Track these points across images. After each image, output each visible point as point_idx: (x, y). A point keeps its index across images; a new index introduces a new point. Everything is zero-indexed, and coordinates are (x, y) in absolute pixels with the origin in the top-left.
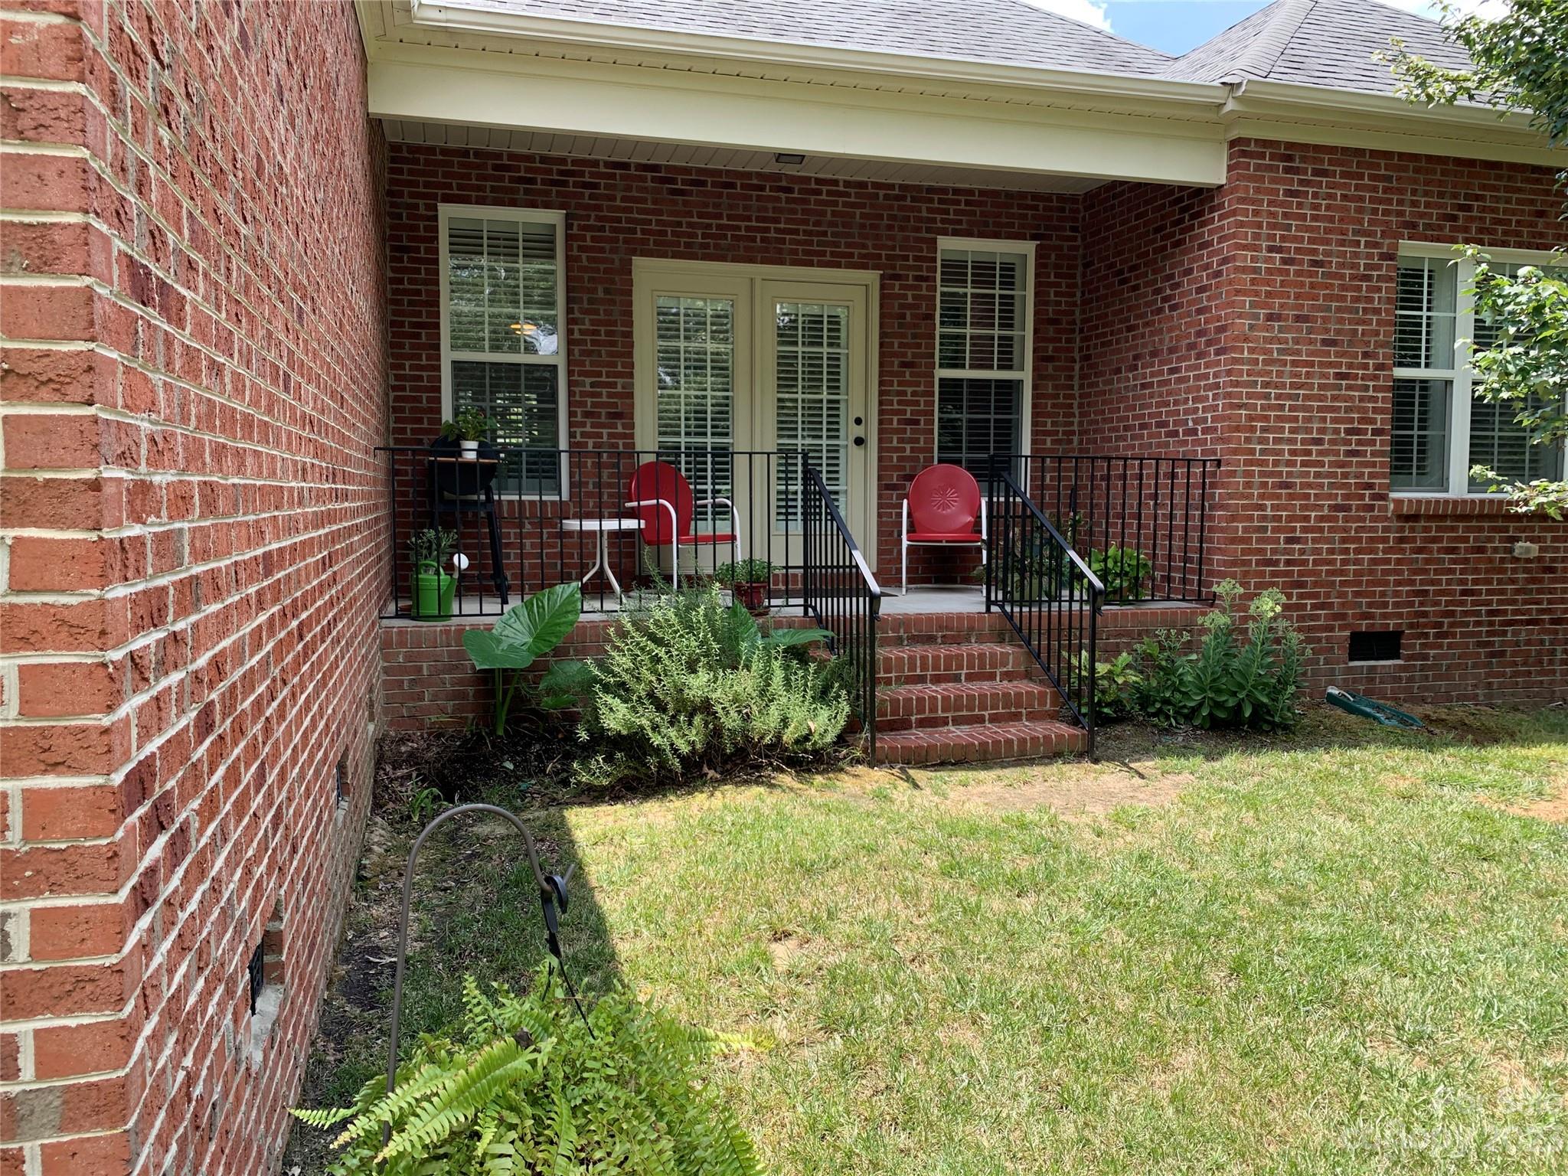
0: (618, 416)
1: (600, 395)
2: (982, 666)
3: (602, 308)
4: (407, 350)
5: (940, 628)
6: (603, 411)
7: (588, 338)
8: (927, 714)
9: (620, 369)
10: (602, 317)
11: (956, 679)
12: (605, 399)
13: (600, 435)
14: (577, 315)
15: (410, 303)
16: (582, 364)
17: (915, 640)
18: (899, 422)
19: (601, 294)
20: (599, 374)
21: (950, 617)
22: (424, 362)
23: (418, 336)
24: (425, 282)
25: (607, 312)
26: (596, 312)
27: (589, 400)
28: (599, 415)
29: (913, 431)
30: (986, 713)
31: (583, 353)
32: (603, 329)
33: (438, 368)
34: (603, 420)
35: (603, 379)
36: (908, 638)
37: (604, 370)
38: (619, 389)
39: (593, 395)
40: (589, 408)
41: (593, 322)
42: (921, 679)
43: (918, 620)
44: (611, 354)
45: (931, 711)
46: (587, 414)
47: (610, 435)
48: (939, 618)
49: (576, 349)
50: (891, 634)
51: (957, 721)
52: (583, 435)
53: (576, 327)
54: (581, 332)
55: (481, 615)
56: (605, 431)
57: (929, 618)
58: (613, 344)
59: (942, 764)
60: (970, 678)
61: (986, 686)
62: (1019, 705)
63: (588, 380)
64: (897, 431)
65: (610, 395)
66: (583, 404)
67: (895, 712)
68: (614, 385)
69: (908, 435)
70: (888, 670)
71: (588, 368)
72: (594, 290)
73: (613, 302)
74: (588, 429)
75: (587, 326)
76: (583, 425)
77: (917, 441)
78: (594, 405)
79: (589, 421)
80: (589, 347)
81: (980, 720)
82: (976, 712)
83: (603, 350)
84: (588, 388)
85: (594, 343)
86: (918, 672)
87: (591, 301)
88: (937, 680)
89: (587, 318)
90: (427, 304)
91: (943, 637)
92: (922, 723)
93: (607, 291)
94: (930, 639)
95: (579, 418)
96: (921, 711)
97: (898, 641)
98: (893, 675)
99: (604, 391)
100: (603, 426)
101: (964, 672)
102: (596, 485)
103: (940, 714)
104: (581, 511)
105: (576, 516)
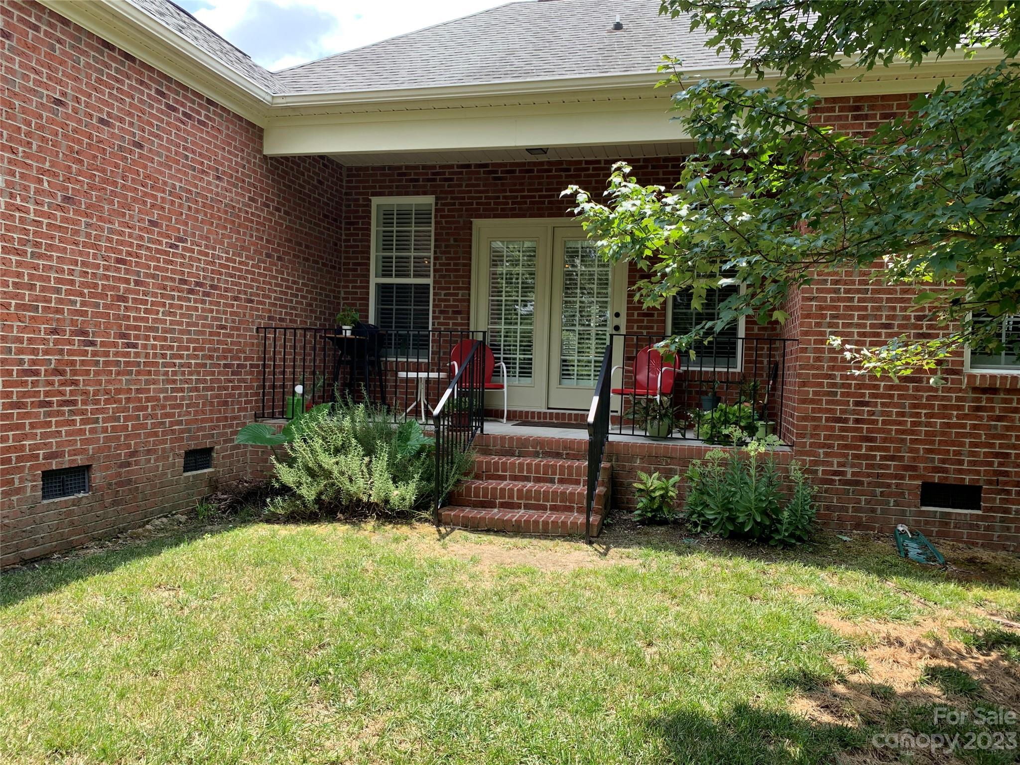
0: (459, 312)
1: (448, 300)
3: (452, 250)
4: (351, 278)
5: (565, 448)
6: (450, 310)
7: (444, 268)
8: (506, 500)
9: (461, 285)
10: (452, 255)
11: (552, 481)
12: (451, 303)
13: (448, 324)
14: (439, 255)
15: (354, 252)
16: (440, 283)
17: (547, 454)
18: (639, 315)
19: (452, 242)
20: (449, 288)
21: (573, 441)
22: (359, 284)
23: (356, 270)
24: (361, 241)
25: (455, 252)
26: (449, 253)
27: (443, 304)
28: (447, 312)
29: (648, 321)
31: (441, 276)
32: (452, 262)
33: (368, 287)
34: (450, 315)
35: (452, 291)
36: (543, 453)
37: (452, 286)
38: (460, 297)
39: (445, 300)
40: (442, 309)
41: (447, 259)
42: (527, 479)
43: (550, 442)
44: (455, 277)
45: (509, 498)
46: (441, 312)
47: (454, 324)
48: (565, 442)
49: (437, 274)
51: (527, 507)
52: (439, 324)
53: (438, 262)
54: (440, 264)
56: (451, 322)
57: (558, 441)
58: (457, 270)
59: (488, 531)
60: (561, 481)
63: (443, 292)
64: (637, 321)
65: (454, 301)
66: (440, 306)
67: (485, 495)
68: (457, 295)
69: (645, 324)
70: (504, 470)
71: (443, 285)
72: (448, 240)
73: (459, 246)
74: (442, 320)
75: (444, 261)
77: (652, 328)
78: (446, 306)
79: (442, 316)
80: (444, 273)
81: (544, 508)
83: (452, 274)
84: (443, 297)
85: (447, 270)
86: (525, 474)
87: (446, 246)
88: (538, 480)
89: (444, 256)
90: (362, 252)
91: (567, 454)
92: (504, 505)
93: (455, 240)
94: (558, 455)
95: (437, 314)
97: (536, 455)
98: (508, 474)
99: (451, 298)
100: (450, 318)
101: (557, 477)
102: (445, 353)
103: (515, 500)
104: (436, 368)
105: (433, 371)
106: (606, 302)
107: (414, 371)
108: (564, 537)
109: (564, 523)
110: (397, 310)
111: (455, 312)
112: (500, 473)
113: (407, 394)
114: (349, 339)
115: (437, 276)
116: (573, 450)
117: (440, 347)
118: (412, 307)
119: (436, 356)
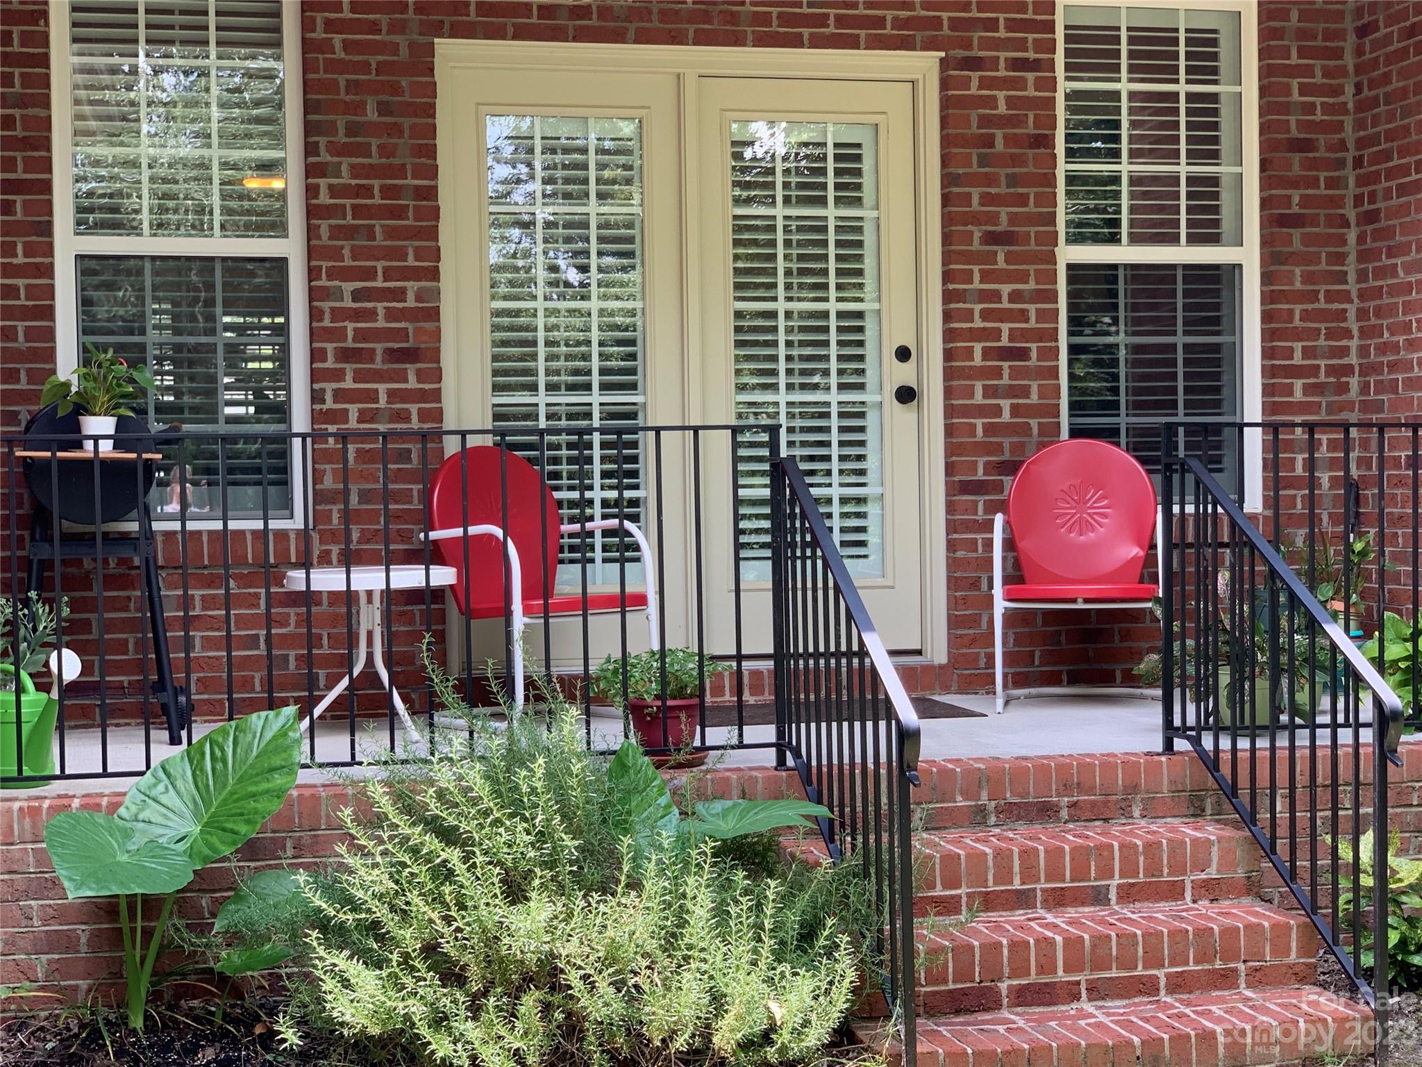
1: (371, 315)
2: (1154, 868)
3: (375, 143)
5: (1066, 788)
6: (379, 347)
7: (348, 202)
8: (1033, 978)
9: (411, 261)
10: (375, 160)
11: (1099, 897)
12: (381, 323)
13: (372, 396)
14: (325, 157)
16: (336, 254)
17: (1012, 813)
18: (986, 354)
19: (371, 114)
20: (370, 274)
23: (8, 208)
25: (384, 151)
26: (364, 150)
27: (350, 326)
28: (370, 356)
29: (1014, 374)
30: (1161, 973)
31: (336, 232)
32: (376, 184)
33: (47, 271)
34: (378, 364)
35: (379, 283)
36: (998, 810)
37: (380, 265)
38: (411, 302)
39: (357, 315)
40: (350, 343)
41: (356, 171)
42: (1022, 900)
44: (391, 233)
45: (1041, 970)
46: (345, 355)
47: (392, 395)
49: (324, 226)
50: (961, 802)
51: (1099, 991)
52: (339, 395)
53: (323, 182)
54: (334, 191)
55: (105, 774)
56: (382, 388)
58: (400, 213)
60: (1128, 894)
61: (1161, 913)
62: (1230, 953)
63: (348, 287)
64: (982, 373)
65: (391, 315)
66: (340, 334)
67: (964, 973)
68: (400, 294)
69: (1006, 380)
70: (946, 882)
71: (348, 262)
72: (360, 108)
73: (397, 130)
74: (348, 384)
75: (346, 179)
76: (338, 375)
77: (1025, 392)
78: (360, 335)
79: (349, 368)
80: (349, 220)
82: (1140, 971)
83: (378, 225)
84: (348, 303)
85: (358, 211)
87: (352, 130)
88: (1057, 900)
89: (345, 163)
90: (25, 143)
91: (1072, 806)
92: (1024, 997)
93: (383, 109)
94: (1046, 812)
95: (330, 364)
96: (1019, 969)
97: (978, 817)
98: (962, 891)
99: (380, 307)
100: (379, 376)
101: (1116, 881)
102: (364, 496)
103: (1061, 975)
104: (335, 550)
105: (325, 561)
111: (392, 354)
113: (229, 642)
115: (324, 232)
116: (1091, 791)
117: (345, 476)
119: (336, 510)
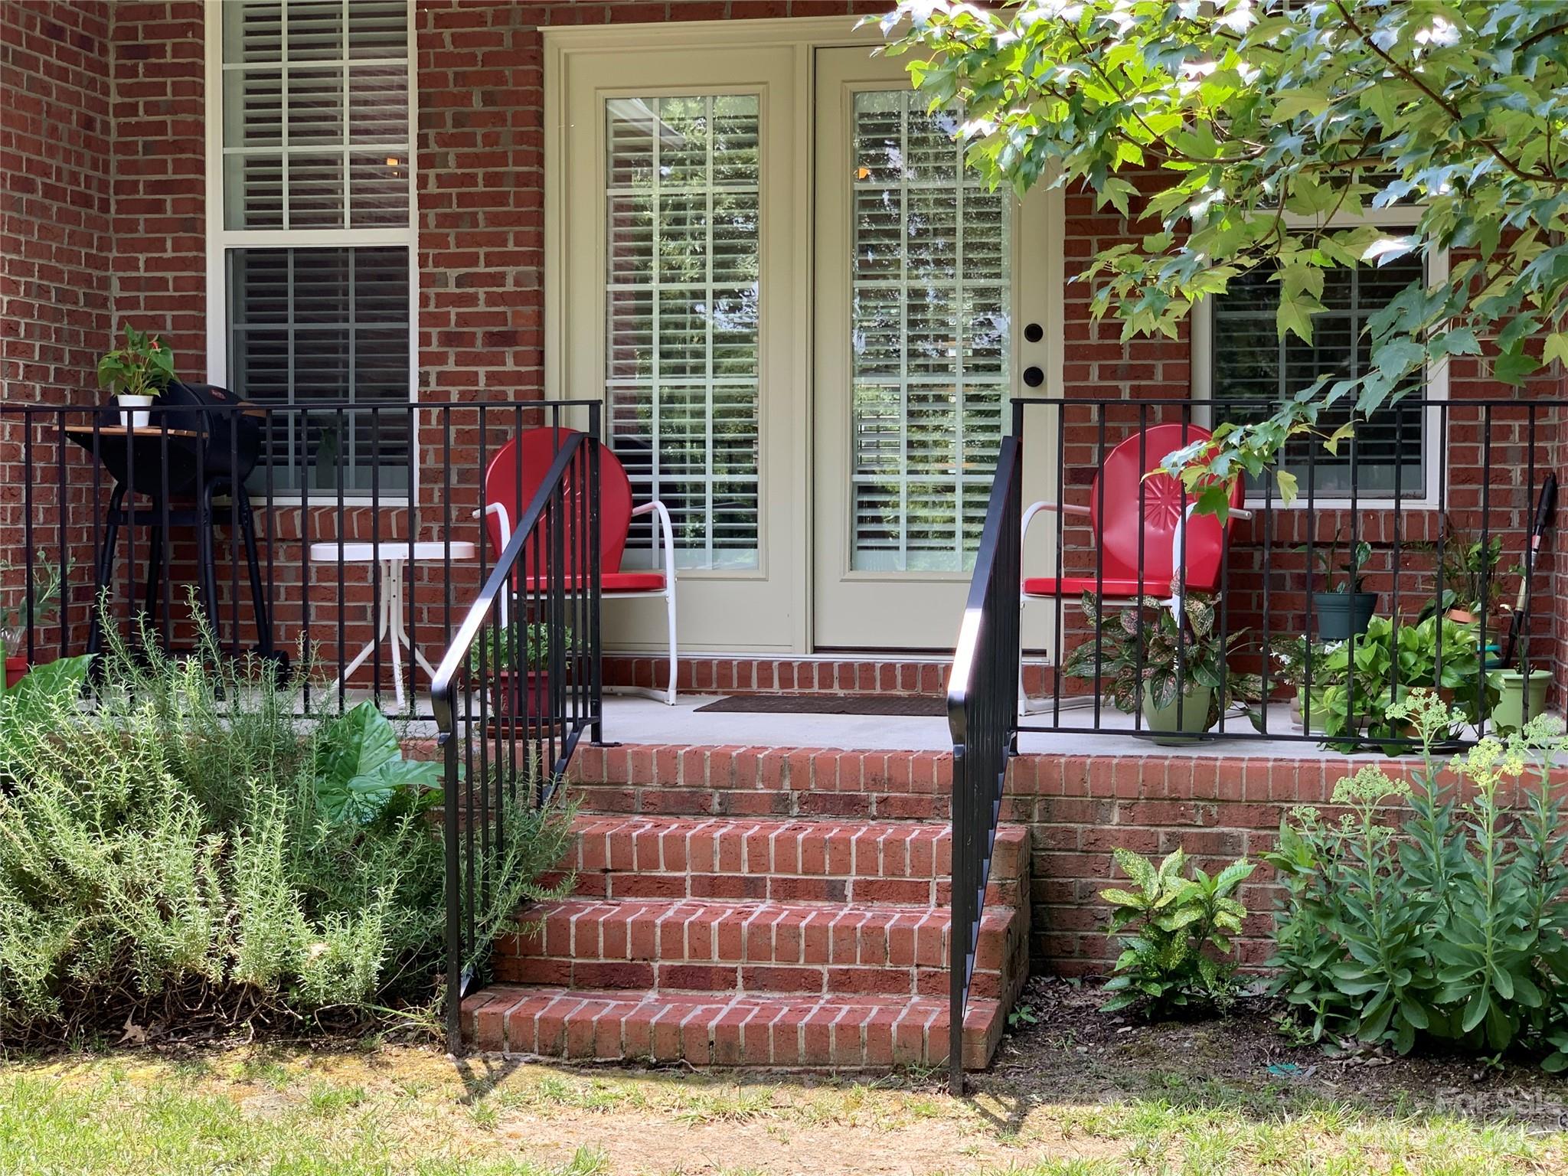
0: (507, 339)
1: (472, 300)
3: (480, 132)
4: (141, 233)
5: (875, 782)
6: (479, 331)
7: (454, 191)
8: (686, 961)
9: (511, 247)
10: (480, 149)
11: (834, 893)
12: (482, 308)
13: (473, 379)
14: (434, 148)
15: (148, 148)
16: (441, 241)
17: (819, 804)
18: (1104, 331)
19: (477, 104)
20: (473, 260)
21: (899, 759)
22: (169, 254)
23: (158, 207)
24: (173, 108)
25: (490, 139)
26: (469, 140)
27: (453, 311)
28: (470, 340)
29: (1135, 353)
30: (824, 969)
31: (444, 220)
32: (480, 172)
33: (200, 264)
34: (479, 347)
35: (481, 269)
36: (803, 801)
37: (482, 251)
38: (510, 287)
39: (462, 300)
40: (452, 327)
41: (462, 161)
43: (824, 762)
44: (493, 220)
45: (694, 954)
46: (448, 339)
47: (491, 377)
48: (874, 759)
49: (432, 214)
50: (761, 789)
51: (755, 981)
52: (442, 378)
53: (431, 173)
54: (441, 181)
56: (482, 371)
57: (851, 760)
58: (500, 199)
59: (628, 1065)
60: (866, 892)
62: (902, 956)
63: (453, 273)
64: (1099, 352)
65: (491, 300)
66: (443, 319)
67: (615, 948)
68: (498, 279)
69: (1125, 360)
70: (676, 864)
71: (453, 249)
72: (466, 99)
73: (500, 119)
74: (451, 367)
75: (452, 169)
76: (441, 359)
78: (463, 320)
79: (452, 352)
80: (455, 208)
81: (811, 983)
82: (801, 965)
83: (481, 212)
84: (452, 289)
86: (745, 872)
87: (458, 121)
88: (788, 891)
89: (452, 153)
90: (177, 147)
91: (883, 801)
92: (676, 978)
93: (488, 99)
94: (852, 806)
95: (434, 347)
96: (672, 949)
97: (780, 806)
98: (687, 874)
99: (481, 292)
100: (477, 359)
101: (852, 878)
102: (463, 476)
103: (716, 960)
104: (436, 527)
105: (426, 537)
106: (997, 291)
107: (362, 539)
108: (878, 1075)
109: (878, 1030)
110: (298, 335)
111: (492, 339)
112: (662, 872)
113: (341, 613)
114: (141, 439)
115: (432, 221)
116: (902, 787)
117: (446, 456)
118: (352, 326)
119: (437, 488)
